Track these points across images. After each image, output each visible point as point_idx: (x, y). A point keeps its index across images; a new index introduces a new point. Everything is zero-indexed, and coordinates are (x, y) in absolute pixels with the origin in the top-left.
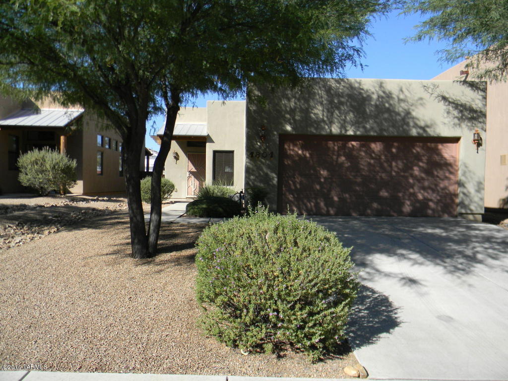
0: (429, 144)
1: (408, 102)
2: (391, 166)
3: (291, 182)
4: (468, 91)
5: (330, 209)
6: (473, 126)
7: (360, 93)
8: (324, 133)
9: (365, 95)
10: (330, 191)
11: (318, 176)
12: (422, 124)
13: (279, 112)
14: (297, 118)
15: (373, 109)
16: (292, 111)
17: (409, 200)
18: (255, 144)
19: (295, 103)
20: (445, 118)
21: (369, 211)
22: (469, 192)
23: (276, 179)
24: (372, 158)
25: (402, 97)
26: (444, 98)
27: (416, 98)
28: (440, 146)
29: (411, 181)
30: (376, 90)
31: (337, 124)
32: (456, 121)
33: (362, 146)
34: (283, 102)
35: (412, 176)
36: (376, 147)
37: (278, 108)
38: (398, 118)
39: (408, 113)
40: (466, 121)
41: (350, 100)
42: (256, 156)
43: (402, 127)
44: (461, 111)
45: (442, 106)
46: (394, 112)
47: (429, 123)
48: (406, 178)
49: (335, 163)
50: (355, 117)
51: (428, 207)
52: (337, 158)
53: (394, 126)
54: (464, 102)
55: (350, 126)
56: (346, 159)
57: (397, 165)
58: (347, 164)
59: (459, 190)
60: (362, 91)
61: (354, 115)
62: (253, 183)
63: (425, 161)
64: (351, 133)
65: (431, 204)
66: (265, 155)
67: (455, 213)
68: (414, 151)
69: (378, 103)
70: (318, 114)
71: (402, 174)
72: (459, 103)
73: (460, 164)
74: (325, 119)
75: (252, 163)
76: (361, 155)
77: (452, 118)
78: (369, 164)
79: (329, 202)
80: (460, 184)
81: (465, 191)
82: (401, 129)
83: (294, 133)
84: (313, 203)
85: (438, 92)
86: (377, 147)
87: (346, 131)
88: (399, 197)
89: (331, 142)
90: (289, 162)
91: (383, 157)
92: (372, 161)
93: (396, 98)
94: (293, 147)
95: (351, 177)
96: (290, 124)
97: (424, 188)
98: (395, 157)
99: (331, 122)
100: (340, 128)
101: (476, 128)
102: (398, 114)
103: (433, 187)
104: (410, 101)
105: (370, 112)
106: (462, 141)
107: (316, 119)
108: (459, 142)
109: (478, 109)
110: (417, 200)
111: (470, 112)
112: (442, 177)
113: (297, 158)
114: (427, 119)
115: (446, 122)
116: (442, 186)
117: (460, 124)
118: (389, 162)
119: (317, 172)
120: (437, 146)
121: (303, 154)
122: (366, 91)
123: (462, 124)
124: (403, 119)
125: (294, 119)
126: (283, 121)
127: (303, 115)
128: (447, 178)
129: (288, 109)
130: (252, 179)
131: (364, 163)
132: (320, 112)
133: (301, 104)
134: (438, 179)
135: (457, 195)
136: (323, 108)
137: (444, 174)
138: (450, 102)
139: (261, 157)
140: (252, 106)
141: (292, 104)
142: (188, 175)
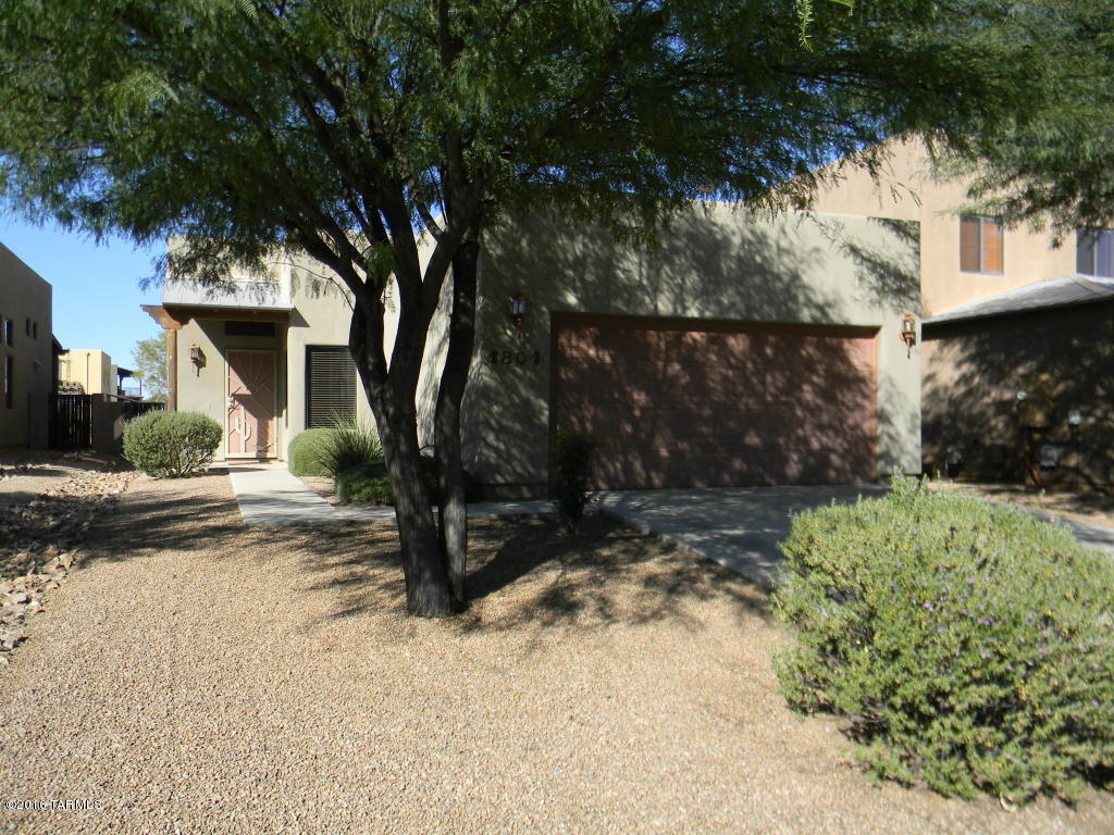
0: (827, 339)
1: (795, 256)
2: (763, 383)
3: (574, 419)
4: (891, 236)
5: (653, 474)
6: (901, 307)
7: (711, 232)
8: (642, 312)
9: (719, 237)
10: (651, 437)
11: (629, 405)
12: (819, 299)
13: (552, 262)
14: (589, 277)
15: (733, 266)
16: (579, 264)
17: (797, 451)
18: (500, 334)
19: (585, 245)
20: (855, 288)
21: (726, 477)
22: (898, 434)
23: (547, 413)
24: (730, 366)
25: (784, 244)
26: (854, 250)
27: (808, 248)
28: (846, 345)
29: (799, 413)
30: (738, 227)
31: (667, 294)
32: (874, 295)
33: (712, 341)
34: (560, 242)
35: (800, 402)
36: (737, 343)
37: (549, 254)
38: (779, 285)
39: (795, 277)
40: (891, 295)
41: (691, 245)
42: (502, 361)
43: (786, 305)
44: (882, 277)
45: (850, 266)
46: (772, 273)
47: (831, 298)
48: (790, 406)
49: (660, 376)
50: (702, 280)
51: (827, 464)
52: (665, 367)
53: (770, 302)
54: (885, 260)
55: (691, 299)
56: (684, 368)
57: (775, 381)
58: (684, 380)
59: (881, 428)
60: (714, 228)
61: (699, 276)
62: (498, 422)
63: (822, 373)
64: (693, 313)
65: (834, 458)
66: (521, 358)
67: (873, 474)
68: (804, 353)
69: (742, 253)
70: (630, 271)
71: (783, 399)
72: (878, 261)
73: (880, 378)
74: (645, 282)
75: (496, 376)
76: (708, 360)
77: (867, 290)
78: (725, 378)
79: (652, 462)
80: (882, 417)
81: (892, 431)
82: (783, 308)
83: (583, 310)
84: (620, 462)
85: (842, 238)
87: (685, 308)
88: (779, 445)
89: (652, 332)
90: (570, 375)
91: (750, 365)
92: (730, 373)
93: (774, 245)
94: (578, 341)
95: (692, 406)
96: (575, 290)
97: (821, 427)
98: (770, 365)
99: (657, 290)
100: (674, 304)
101: (905, 310)
102: (778, 278)
103: (836, 423)
104: (798, 253)
105: (728, 273)
106: (882, 334)
107: (626, 282)
108: (877, 336)
109: (908, 274)
110: (810, 452)
111: (896, 278)
112: (851, 404)
113: (586, 366)
114: (827, 290)
115: (858, 298)
116: (851, 421)
117: (880, 302)
118: (760, 374)
119: (626, 396)
120: (841, 343)
121: (598, 356)
122: (722, 228)
123: (884, 302)
124: (787, 289)
125: (583, 280)
126: (560, 284)
127: (601, 271)
128: (860, 406)
129: (571, 257)
130: (494, 412)
131: (716, 377)
132: (634, 267)
133: (597, 248)
134: (844, 409)
135: (876, 439)
136: (640, 258)
137: (853, 399)
138: (863, 258)
139: (513, 363)
140: (494, 246)
141: (579, 246)
142: (230, 404)
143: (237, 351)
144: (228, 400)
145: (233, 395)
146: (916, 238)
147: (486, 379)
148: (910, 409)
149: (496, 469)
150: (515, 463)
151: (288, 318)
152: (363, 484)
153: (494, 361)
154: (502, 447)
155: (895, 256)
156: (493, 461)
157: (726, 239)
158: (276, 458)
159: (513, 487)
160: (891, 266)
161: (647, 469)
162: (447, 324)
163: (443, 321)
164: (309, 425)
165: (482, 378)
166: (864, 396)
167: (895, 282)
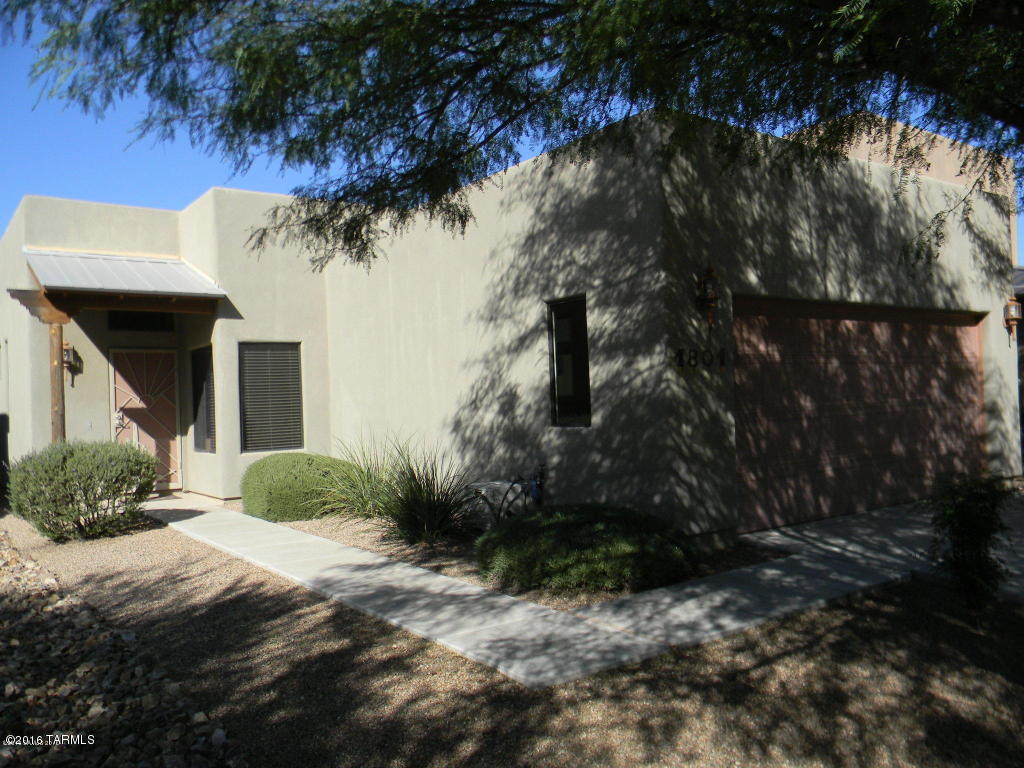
0: (946, 327)
2: (903, 379)
3: (750, 437)
4: (992, 212)
5: (821, 500)
6: (1002, 290)
7: (865, 197)
8: (816, 296)
9: (872, 203)
10: (818, 452)
11: (797, 414)
12: (948, 279)
13: (731, 227)
14: (768, 249)
15: (885, 238)
16: (757, 229)
17: (931, 458)
18: (687, 323)
19: (762, 208)
20: (972, 269)
21: (880, 496)
22: (1007, 431)
23: (734, 430)
24: (878, 361)
25: (920, 213)
26: (969, 226)
28: (959, 333)
29: (930, 412)
30: (886, 192)
31: (834, 271)
32: (984, 277)
33: (861, 330)
34: (739, 201)
35: (930, 400)
36: (881, 332)
37: (730, 216)
40: (995, 277)
41: (850, 211)
42: (689, 363)
43: (925, 286)
44: (988, 257)
45: (967, 243)
47: (956, 278)
48: (924, 406)
49: (821, 375)
50: (861, 255)
51: (953, 470)
52: (826, 364)
53: (914, 284)
54: (990, 237)
55: (854, 278)
56: (841, 366)
57: (911, 376)
58: (842, 379)
59: (992, 425)
60: (868, 192)
61: (859, 250)
62: (689, 448)
63: (944, 365)
64: (856, 297)
65: (957, 462)
66: (707, 358)
68: (930, 342)
69: (891, 224)
70: (802, 242)
71: (918, 397)
72: (985, 238)
73: (986, 368)
74: (816, 256)
75: (682, 381)
76: (860, 352)
77: (979, 270)
78: (874, 374)
79: (819, 485)
80: (992, 411)
82: (923, 290)
83: (763, 292)
84: (792, 489)
86: (882, 334)
87: (850, 290)
88: (917, 452)
89: (813, 321)
90: (744, 379)
91: (893, 360)
92: (878, 369)
93: (913, 216)
94: (749, 333)
95: (849, 411)
96: (755, 266)
97: (946, 428)
98: (907, 358)
99: (825, 267)
100: (840, 284)
101: (1005, 294)
103: (956, 422)
105: (881, 247)
106: (990, 316)
107: (799, 255)
108: (981, 323)
109: (1005, 253)
110: (940, 457)
111: (997, 259)
112: (965, 400)
113: (757, 365)
114: (953, 269)
115: (974, 278)
116: (966, 419)
117: (988, 285)
118: (900, 369)
119: (794, 400)
120: (955, 332)
121: (768, 351)
122: (874, 192)
123: (991, 285)
124: (926, 270)
125: (762, 252)
126: (741, 258)
127: (777, 241)
128: (971, 402)
129: (749, 222)
130: (684, 434)
131: (867, 373)
132: (805, 237)
133: (772, 211)
134: (961, 405)
135: (985, 437)
136: (810, 226)
137: (966, 394)
138: (975, 234)
139: (700, 365)
140: (676, 203)
141: (756, 209)
142: (117, 422)
143: (124, 351)
144: (116, 416)
145: (122, 409)
146: (1007, 214)
147: (675, 388)
148: (1012, 403)
149: (690, 514)
150: (709, 504)
151: (212, 307)
152: (570, 561)
153: (681, 363)
154: (694, 482)
155: (996, 234)
156: (686, 502)
157: (877, 205)
158: (180, 490)
159: (706, 536)
160: (994, 245)
161: (816, 494)
162: (543, 311)
163: (530, 307)
164: (245, 446)
165: (668, 387)
166: (975, 390)
167: (997, 262)
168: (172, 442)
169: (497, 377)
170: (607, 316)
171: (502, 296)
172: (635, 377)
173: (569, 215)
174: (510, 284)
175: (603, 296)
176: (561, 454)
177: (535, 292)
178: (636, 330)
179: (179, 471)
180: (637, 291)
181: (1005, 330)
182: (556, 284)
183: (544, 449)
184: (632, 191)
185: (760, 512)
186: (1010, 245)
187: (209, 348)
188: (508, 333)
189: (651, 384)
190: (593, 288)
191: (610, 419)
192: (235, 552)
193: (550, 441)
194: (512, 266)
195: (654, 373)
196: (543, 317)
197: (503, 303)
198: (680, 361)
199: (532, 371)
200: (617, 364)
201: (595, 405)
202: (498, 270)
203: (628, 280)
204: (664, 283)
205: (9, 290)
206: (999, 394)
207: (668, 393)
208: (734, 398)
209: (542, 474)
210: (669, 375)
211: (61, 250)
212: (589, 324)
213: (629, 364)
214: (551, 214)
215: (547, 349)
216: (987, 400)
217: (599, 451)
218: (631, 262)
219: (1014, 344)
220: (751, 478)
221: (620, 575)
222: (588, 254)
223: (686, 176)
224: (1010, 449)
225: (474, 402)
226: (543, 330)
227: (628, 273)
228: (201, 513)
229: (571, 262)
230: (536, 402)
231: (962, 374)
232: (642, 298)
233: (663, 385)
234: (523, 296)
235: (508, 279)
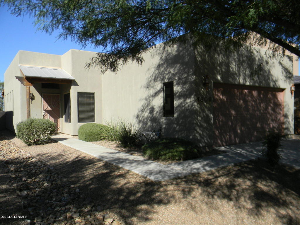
0: (273, 92)
2: (261, 106)
3: (217, 121)
4: (288, 61)
5: (236, 139)
6: (290, 82)
8: (237, 83)
9: (253, 57)
10: (236, 126)
11: (230, 115)
12: (274, 79)
13: (213, 64)
14: (223, 70)
15: (256, 67)
16: (221, 64)
17: (268, 128)
18: (200, 90)
19: (222, 58)
20: (282, 76)
21: (253, 138)
22: (290, 121)
23: (213, 119)
24: (254, 101)
26: (281, 64)
27: (272, 62)
29: (268, 116)
30: (257, 55)
31: (242, 76)
32: (285, 78)
33: (249, 93)
34: (216, 57)
35: (268, 113)
36: (255, 93)
37: (213, 61)
38: (266, 74)
39: (269, 72)
40: (288, 79)
41: (247, 60)
42: (201, 100)
43: (268, 81)
44: (286, 73)
45: (280, 69)
46: (264, 70)
47: (277, 78)
48: (266, 114)
49: (238, 105)
52: (239, 102)
53: (264, 80)
54: (287, 68)
55: (247, 78)
56: (243, 102)
57: (263, 106)
58: (243, 106)
59: (285, 120)
60: (252, 54)
61: (249, 71)
62: (200, 123)
63: (273, 103)
64: (248, 83)
65: (275, 129)
66: (206, 99)
67: (284, 135)
68: (269, 96)
69: (258, 63)
71: (265, 112)
73: (285, 104)
74: (237, 72)
75: (199, 106)
76: (249, 99)
78: (252, 105)
79: (236, 135)
80: (286, 116)
82: (267, 82)
83: (222, 82)
84: (228, 135)
85: (279, 60)
87: (246, 81)
88: (264, 126)
89: (236, 90)
90: (216, 105)
91: (258, 101)
92: (254, 103)
93: (265, 61)
94: (218, 93)
95: (245, 115)
96: (220, 75)
97: (272, 120)
98: (262, 101)
99: (239, 75)
100: (244, 80)
101: (291, 84)
102: (266, 72)
103: (275, 119)
104: (270, 64)
105: (255, 69)
106: (286, 91)
107: (232, 72)
108: (284, 92)
109: (291, 72)
110: (270, 128)
111: (289, 74)
113: (220, 102)
114: (276, 76)
115: (282, 79)
116: (278, 118)
117: (286, 81)
118: (260, 104)
119: (230, 112)
120: (276, 93)
121: (223, 98)
122: (254, 54)
123: (287, 81)
124: (268, 76)
125: (222, 71)
126: (216, 72)
127: (226, 68)
128: (280, 113)
129: (219, 62)
130: (199, 120)
131: (250, 104)
132: (234, 67)
133: (225, 60)
134: (277, 114)
135: (283, 123)
136: (235, 64)
137: (279, 111)
138: (283, 66)
139: (204, 101)
140: (198, 57)
141: (221, 58)
142: (44, 114)
143: (46, 94)
144: (43, 112)
145: (45, 110)
146: (292, 61)
147: (197, 107)
148: (292, 114)
149: (200, 141)
150: (205, 139)
151: (71, 82)
152: (167, 152)
154: (201, 133)
155: (289, 67)
156: (199, 138)
157: (255, 58)
158: (61, 133)
159: (204, 147)
160: (288, 70)
161: (235, 137)
162: (162, 86)
163: (158, 84)
164: (79, 121)
165: (195, 107)
166: (281, 110)
167: (289, 75)
168: (58, 120)
169: (149, 103)
170: (179, 88)
171: (151, 81)
172: (186, 104)
173: (169, 60)
174: (153, 78)
175: (178, 82)
176: (166, 125)
177: (160, 80)
178: (187, 91)
179: (60, 128)
180: (187, 81)
181: (291, 94)
182: (165, 78)
183: (161, 123)
184: (187, 54)
185: (219, 141)
186: (293, 70)
187: (70, 94)
188: (152, 91)
189: (190, 106)
190: (175, 80)
191: (179, 116)
192: (78, 149)
193: (163, 121)
194: (154, 73)
195: (191, 103)
196: (162, 87)
197: (151, 83)
198: (198, 100)
199: (158, 102)
200: (181, 101)
201: (175, 112)
202: (150, 74)
203: (185, 78)
204: (195, 79)
205: (15, 77)
206: (288, 111)
207: (195, 109)
208: (213, 110)
209: (160, 130)
210: (195, 104)
211: (29, 66)
212: (174, 89)
213: (185, 101)
214: (165, 59)
215: (163, 96)
216: (285, 113)
217: (176, 124)
218: (186, 73)
219: (293, 98)
220: (217, 132)
221: (180, 156)
222: (174, 70)
223: (201, 50)
224: (291, 127)
225: (142, 110)
226: (162, 91)
227: (185, 76)
228: (67, 139)
229: (170, 73)
230: (159, 110)
231: (278, 105)
232: (189, 83)
233: (193, 107)
234: (156, 81)
235: (152, 76)
